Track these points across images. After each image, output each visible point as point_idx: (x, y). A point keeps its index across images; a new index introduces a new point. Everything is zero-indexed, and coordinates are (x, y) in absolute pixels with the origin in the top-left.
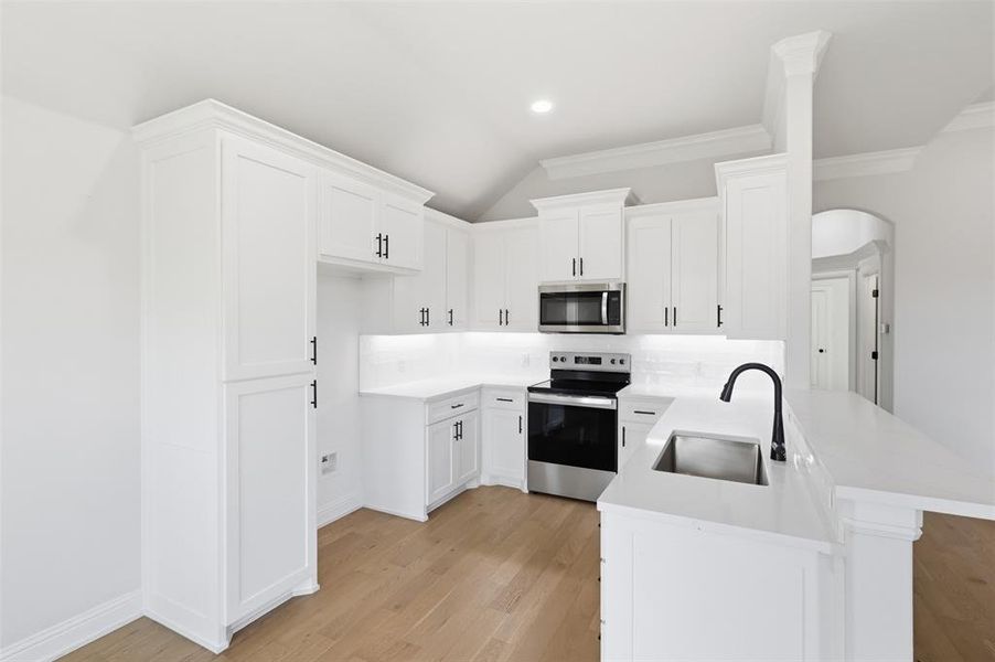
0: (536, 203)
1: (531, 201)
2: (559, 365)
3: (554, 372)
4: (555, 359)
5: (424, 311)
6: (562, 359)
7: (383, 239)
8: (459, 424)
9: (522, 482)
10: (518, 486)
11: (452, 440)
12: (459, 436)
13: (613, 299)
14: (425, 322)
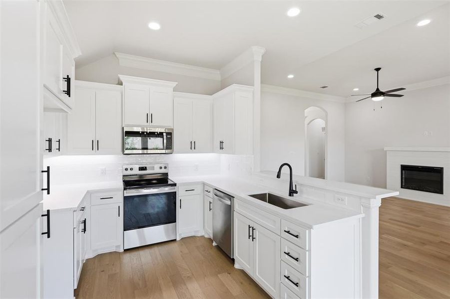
0: (122, 78)
1: (119, 75)
2: (128, 173)
3: (125, 176)
4: (126, 169)
5: (50, 141)
6: (131, 169)
7: (68, 80)
8: (85, 222)
9: (118, 247)
10: (113, 250)
11: (81, 233)
12: (85, 230)
13: (168, 136)
14: (50, 150)
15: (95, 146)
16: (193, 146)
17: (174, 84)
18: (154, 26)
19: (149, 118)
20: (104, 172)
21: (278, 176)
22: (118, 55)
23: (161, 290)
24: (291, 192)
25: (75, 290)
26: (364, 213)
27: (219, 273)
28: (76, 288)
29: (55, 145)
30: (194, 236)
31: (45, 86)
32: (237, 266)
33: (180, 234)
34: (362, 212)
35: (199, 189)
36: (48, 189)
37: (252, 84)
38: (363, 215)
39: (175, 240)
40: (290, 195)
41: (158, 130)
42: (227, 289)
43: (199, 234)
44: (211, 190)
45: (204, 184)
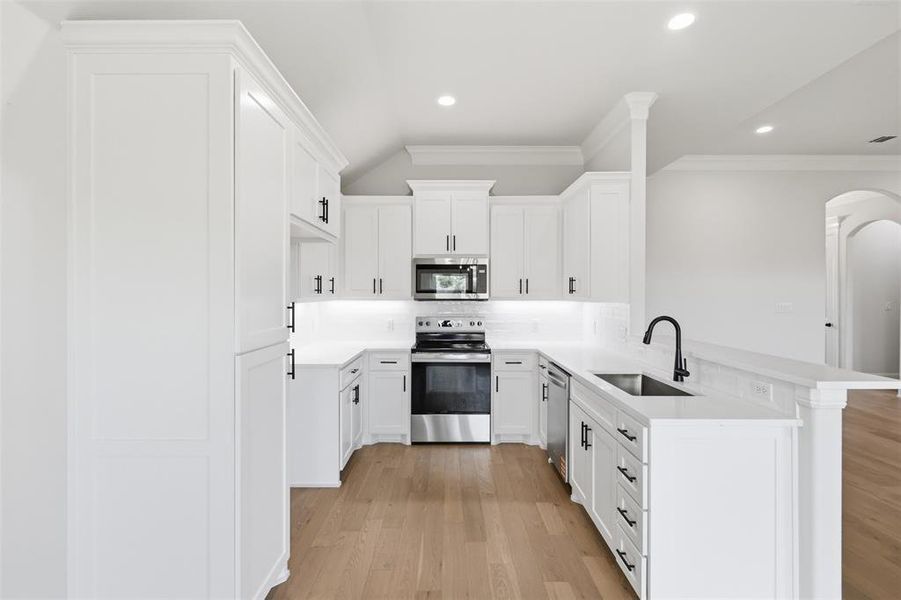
0: (412, 184)
1: (408, 181)
2: (424, 329)
3: (419, 335)
4: (421, 324)
5: (319, 279)
6: (427, 324)
7: (325, 203)
8: (357, 388)
9: (403, 436)
10: (398, 440)
11: (352, 404)
12: (357, 400)
13: (481, 271)
14: (319, 290)
15: (378, 287)
16: (524, 288)
17: (490, 184)
18: (447, 101)
19: (451, 243)
20: (391, 326)
21: (647, 340)
22: (410, 149)
23: (443, 498)
24: (680, 374)
25: (341, 472)
26: (801, 417)
27: (540, 500)
28: (342, 469)
29: (326, 285)
30: (523, 444)
31: (292, 215)
32: (574, 498)
33: (498, 436)
34: (798, 417)
35: (529, 363)
36: (293, 327)
37: (626, 166)
38: (801, 423)
39: (489, 443)
40: (676, 379)
41: (463, 262)
42: (543, 523)
43: (531, 442)
44: (546, 364)
45: (539, 354)
